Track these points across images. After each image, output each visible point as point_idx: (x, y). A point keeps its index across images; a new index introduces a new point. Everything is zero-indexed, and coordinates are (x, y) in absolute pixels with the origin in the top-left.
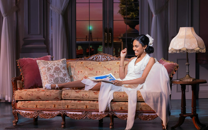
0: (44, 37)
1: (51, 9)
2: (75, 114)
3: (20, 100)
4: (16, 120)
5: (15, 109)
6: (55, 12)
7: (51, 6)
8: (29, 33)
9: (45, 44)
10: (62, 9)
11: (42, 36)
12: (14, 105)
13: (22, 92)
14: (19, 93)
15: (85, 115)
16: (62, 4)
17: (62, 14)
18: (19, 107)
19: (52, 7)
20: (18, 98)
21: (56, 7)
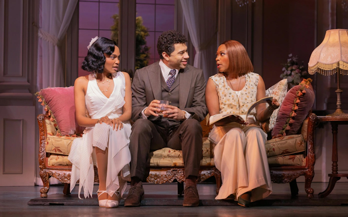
0: (28, 81)
1: (41, 36)
2: (154, 175)
3: (55, 153)
4: (46, 188)
5: (45, 168)
6: (47, 41)
7: (41, 32)
8: (4, 74)
9: (30, 92)
10: (59, 37)
11: (26, 80)
12: (43, 162)
13: (61, 141)
14: (56, 141)
15: (173, 177)
16: (58, 29)
17: (58, 46)
18: (52, 165)
19: (42, 34)
20: (53, 149)
21: (49, 33)
